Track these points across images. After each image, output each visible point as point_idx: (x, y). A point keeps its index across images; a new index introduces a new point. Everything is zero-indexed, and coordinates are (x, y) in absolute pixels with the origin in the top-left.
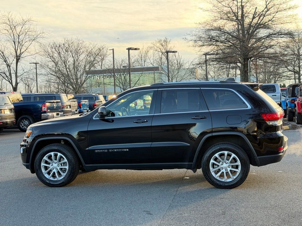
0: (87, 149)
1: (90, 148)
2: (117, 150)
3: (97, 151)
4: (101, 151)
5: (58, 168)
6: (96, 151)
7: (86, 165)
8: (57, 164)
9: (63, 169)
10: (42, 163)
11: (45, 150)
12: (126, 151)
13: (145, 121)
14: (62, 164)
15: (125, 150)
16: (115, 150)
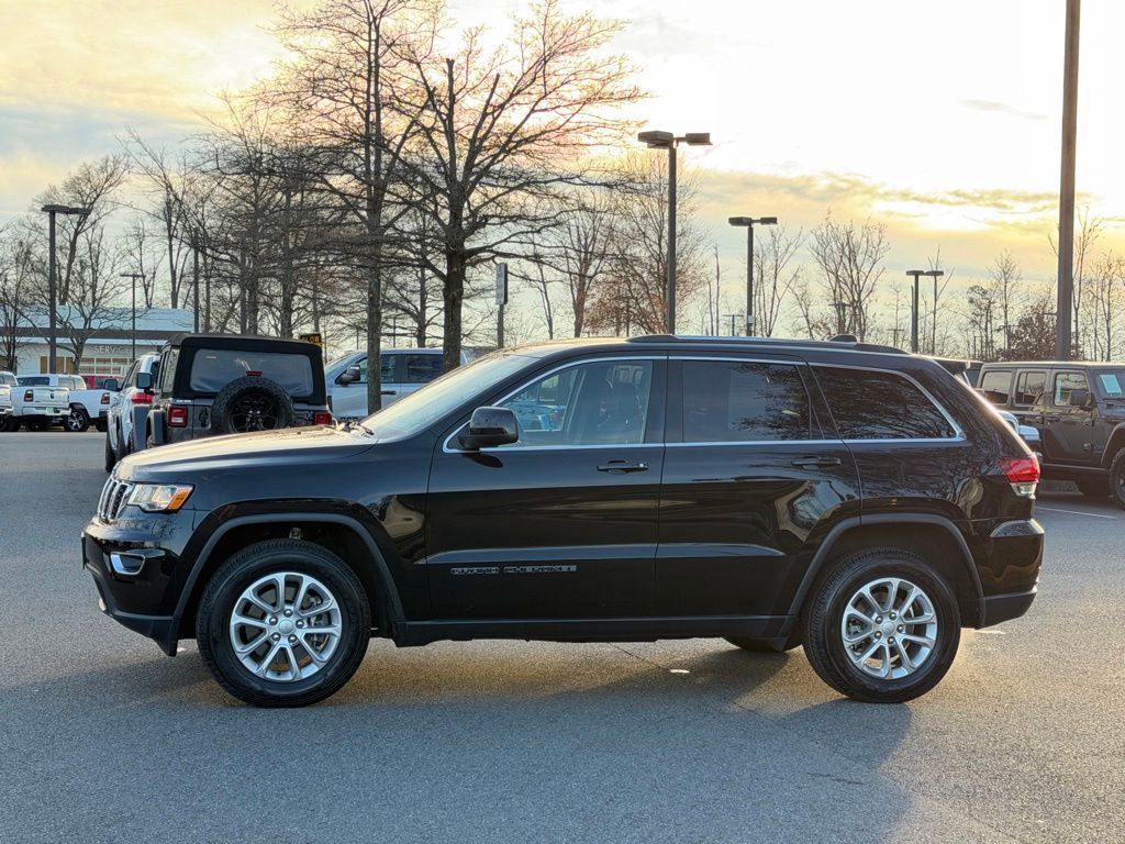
0: (422, 562)
1: (431, 559)
2: (536, 568)
3: (460, 569)
4: (475, 570)
5: (300, 634)
6: (457, 571)
7: (408, 623)
8: (293, 619)
9: (315, 639)
10: (234, 614)
11: (252, 565)
12: (569, 573)
13: (642, 465)
14: (313, 620)
15: (565, 568)
16: (529, 569)
